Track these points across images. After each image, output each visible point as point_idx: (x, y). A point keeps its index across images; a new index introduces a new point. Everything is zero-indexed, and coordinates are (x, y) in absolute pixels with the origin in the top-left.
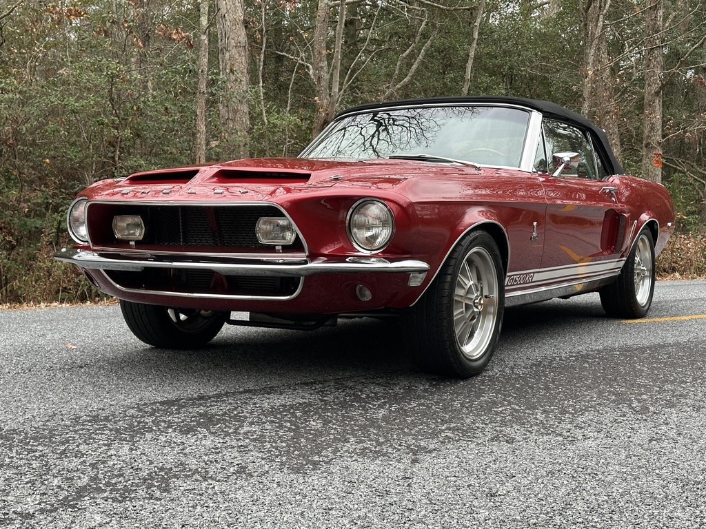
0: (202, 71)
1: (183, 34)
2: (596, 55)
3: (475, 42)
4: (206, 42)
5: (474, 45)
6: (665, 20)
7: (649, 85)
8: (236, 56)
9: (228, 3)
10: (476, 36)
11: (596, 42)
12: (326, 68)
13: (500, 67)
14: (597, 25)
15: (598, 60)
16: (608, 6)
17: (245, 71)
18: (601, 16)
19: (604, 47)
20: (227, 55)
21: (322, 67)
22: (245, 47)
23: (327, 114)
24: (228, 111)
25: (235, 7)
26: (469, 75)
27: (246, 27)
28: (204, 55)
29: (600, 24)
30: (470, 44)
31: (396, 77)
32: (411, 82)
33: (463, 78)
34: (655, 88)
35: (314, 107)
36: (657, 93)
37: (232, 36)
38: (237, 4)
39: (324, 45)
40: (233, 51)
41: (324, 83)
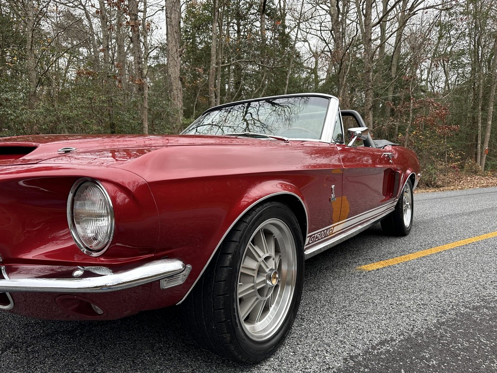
3: (287, 85)
5: (287, 87)
7: (367, 105)
8: (176, 94)
10: (287, 83)
11: (343, 87)
12: (214, 97)
14: (343, 80)
15: (344, 95)
16: (348, 71)
17: (181, 101)
18: (345, 76)
20: (172, 93)
21: (212, 97)
22: (180, 89)
27: (181, 81)
29: (345, 79)
30: (285, 87)
34: (369, 106)
36: (370, 109)
37: (174, 84)
38: (176, 70)
39: (213, 86)
40: (175, 92)
41: (213, 104)
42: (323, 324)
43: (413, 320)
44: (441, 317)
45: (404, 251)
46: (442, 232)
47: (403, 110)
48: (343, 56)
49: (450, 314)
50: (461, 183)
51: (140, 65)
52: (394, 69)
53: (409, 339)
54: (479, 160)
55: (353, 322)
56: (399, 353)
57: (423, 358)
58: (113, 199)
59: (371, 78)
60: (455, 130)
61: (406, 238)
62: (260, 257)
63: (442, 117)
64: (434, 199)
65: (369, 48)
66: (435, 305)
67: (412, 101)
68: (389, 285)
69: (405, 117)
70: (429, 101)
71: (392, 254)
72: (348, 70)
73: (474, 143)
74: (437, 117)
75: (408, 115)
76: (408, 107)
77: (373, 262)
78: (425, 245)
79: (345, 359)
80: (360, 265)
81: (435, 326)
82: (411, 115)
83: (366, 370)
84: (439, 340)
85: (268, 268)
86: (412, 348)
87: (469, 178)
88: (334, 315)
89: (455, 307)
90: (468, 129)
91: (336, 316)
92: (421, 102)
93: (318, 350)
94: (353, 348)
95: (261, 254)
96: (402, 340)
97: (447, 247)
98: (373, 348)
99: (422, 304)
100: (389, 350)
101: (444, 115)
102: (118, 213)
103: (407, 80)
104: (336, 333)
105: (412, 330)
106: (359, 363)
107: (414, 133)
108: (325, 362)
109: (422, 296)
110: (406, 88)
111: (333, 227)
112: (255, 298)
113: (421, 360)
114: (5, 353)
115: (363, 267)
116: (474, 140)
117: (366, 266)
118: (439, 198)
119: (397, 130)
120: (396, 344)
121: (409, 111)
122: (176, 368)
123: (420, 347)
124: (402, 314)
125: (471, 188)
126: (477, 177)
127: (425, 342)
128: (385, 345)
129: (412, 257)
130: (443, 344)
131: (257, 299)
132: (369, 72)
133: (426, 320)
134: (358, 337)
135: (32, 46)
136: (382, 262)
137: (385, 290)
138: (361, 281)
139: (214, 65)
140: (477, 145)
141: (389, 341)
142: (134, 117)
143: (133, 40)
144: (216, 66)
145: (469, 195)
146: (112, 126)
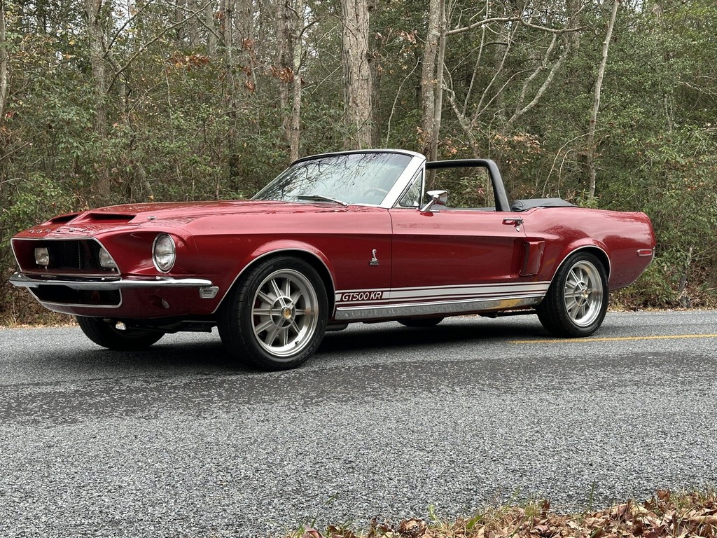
0: (295, 109)
3: (605, 60)
4: (298, 82)
5: (604, 64)
8: (359, 90)
9: (351, 39)
10: (605, 54)
12: (432, 98)
17: (368, 103)
20: (350, 88)
21: (427, 97)
22: (367, 79)
23: (429, 143)
25: (359, 42)
26: (598, 96)
27: (369, 61)
28: (297, 94)
31: (522, 101)
33: (593, 99)
37: (355, 70)
38: (361, 39)
39: (430, 75)
40: (356, 85)
41: (428, 113)
58: (176, 244)
102: (178, 251)
111: (381, 292)
139: (435, 32)
142: (273, 144)
144: (439, 34)
146: (233, 162)
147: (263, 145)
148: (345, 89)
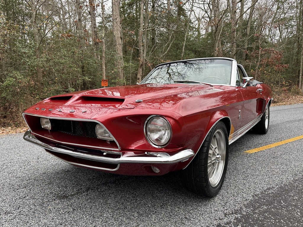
0: (103, 50)
1: (101, 40)
2: (218, 45)
5: (185, 42)
6: (237, 35)
7: (232, 53)
8: (119, 47)
9: (116, 32)
10: (185, 39)
11: (218, 41)
13: (192, 48)
14: (218, 37)
15: (218, 47)
16: (221, 32)
19: (220, 43)
20: (116, 47)
21: (141, 49)
23: (142, 63)
24: (117, 63)
25: (118, 33)
26: (183, 51)
27: (121, 39)
29: (219, 36)
31: (163, 52)
32: (167, 53)
34: (234, 53)
35: (139, 61)
36: (234, 55)
37: (117, 41)
39: (141, 42)
40: (118, 46)
41: (141, 54)
42: (237, 180)
43: (281, 179)
44: (295, 177)
45: (267, 143)
46: (285, 131)
47: (255, 55)
48: (218, 22)
49: (299, 176)
50: (289, 100)
51: (95, 29)
52: (249, 29)
53: (281, 187)
54: (300, 85)
55: (251, 179)
56: (278, 194)
57: (290, 196)
59: (235, 36)
60: (285, 67)
61: (266, 135)
62: (213, 148)
63: (278, 60)
64: (275, 111)
65: (234, 17)
66: (291, 171)
67: (260, 50)
68: (264, 161)
69: (256, 60)
70: (271, 50)
71: (261, 145)
72: (221, 30)
73: (297, 75)
74: (275, 59)
75: (258, 58)
76: (258, 53)
77: (252, 149)
78: (278, 139)
79: (253, 196)
80: (245, 150)
81: (293, 182)
82: (259, 58)
83: (264, 201)
84: (296, 188)
85: (216, 153)
86: (284, 191)
87: (294, 97)
88: (240, 176)
89: (301, 172)
90: (294, 67)
91: (241, 176)
92: (265, 50)
93: (239, 192)
94: (255, 191)
95: (213, 146)
96: (278, 188)
97: (291, 140)
98: (265, 191)
99: (284, 171)
100: (273, 192)
101: (280, 58)
103: (258, 37)
104: (244, 184)
105: (282, 183)
106: (260, 198)
107: (261, 69)
108: (243, 197)
109: (283, 167)
110: (257, 42)
111: (238, 131)
112: (211, 167)
113: (290, 197)
114: (88, 192)
115: (247, 151)
116: (297, 73)
117: (249, 151)
118: (278, 110)
119: (250, 67)
120: (276, 190)
121: (258, 56)
122: (174, 199)
123: (287, 191)
124: (275, 176)
125: (295, 103)
126: (299, 96)
127: (290, 189)
128: (270, 190)
129: (273, 146)
130: (299, 190)
131: (212, 168)
132: (234, 32)
133: (288, 178)
134: (256, 186)
135: (35, 20)
136: (256, 148)
137: (263, 164)
138: (249, 159)
139: (142, 30)
140: (299, 76)
141: (272, 188)
143: (91, 13)
144: (143, 30)
145: (296, 108)
146: (83, 67)
147: (92, 62)
148: (114, 47)
